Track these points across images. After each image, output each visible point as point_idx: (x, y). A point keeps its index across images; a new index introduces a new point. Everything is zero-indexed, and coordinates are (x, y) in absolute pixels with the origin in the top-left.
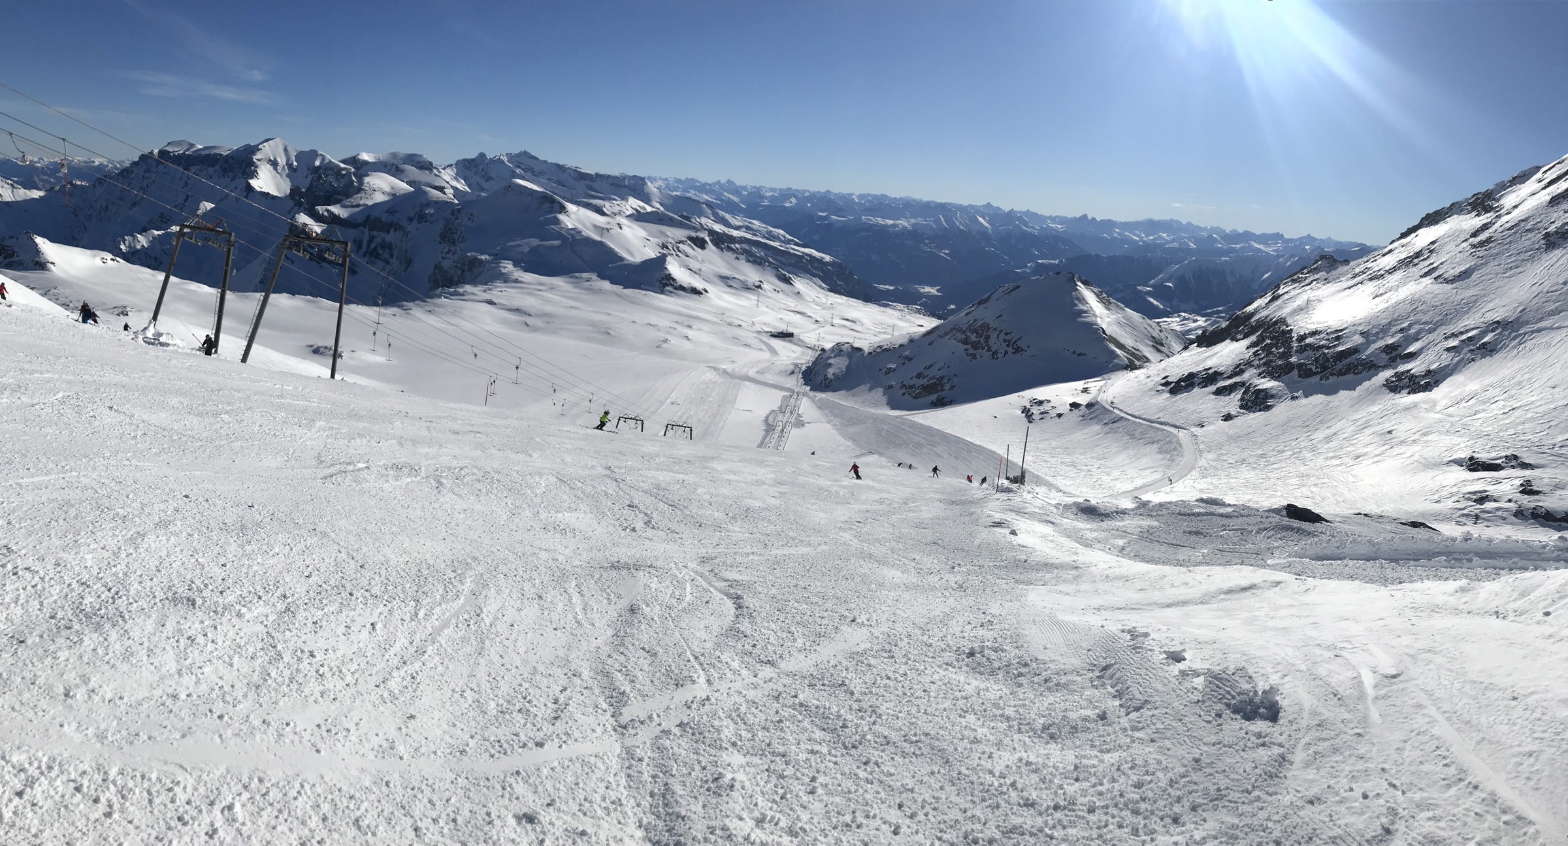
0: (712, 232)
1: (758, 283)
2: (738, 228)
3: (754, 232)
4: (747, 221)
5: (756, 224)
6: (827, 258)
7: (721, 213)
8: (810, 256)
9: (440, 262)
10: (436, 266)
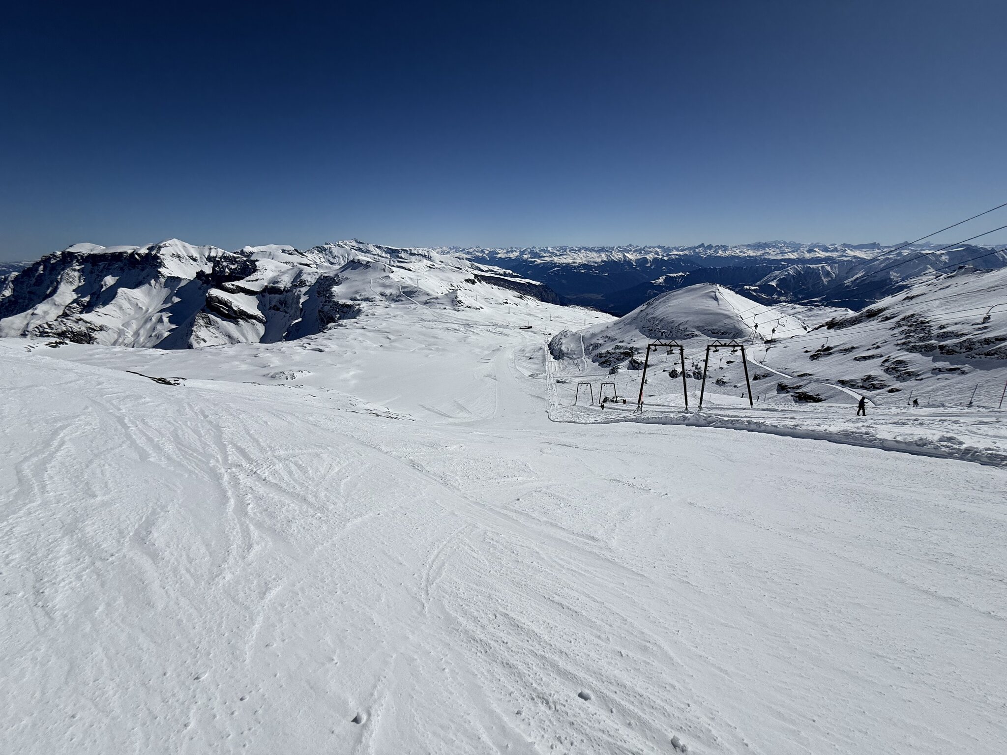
0: (476, 276)
1: (505, 301)
2: (486, 271)
3: (495, 273)
4: (491, 268)
5: (496, 268)
6: (537, 283)
7: (476, 264)
8: (528, 283)
9: (322, 308)
10: (320, 311)
